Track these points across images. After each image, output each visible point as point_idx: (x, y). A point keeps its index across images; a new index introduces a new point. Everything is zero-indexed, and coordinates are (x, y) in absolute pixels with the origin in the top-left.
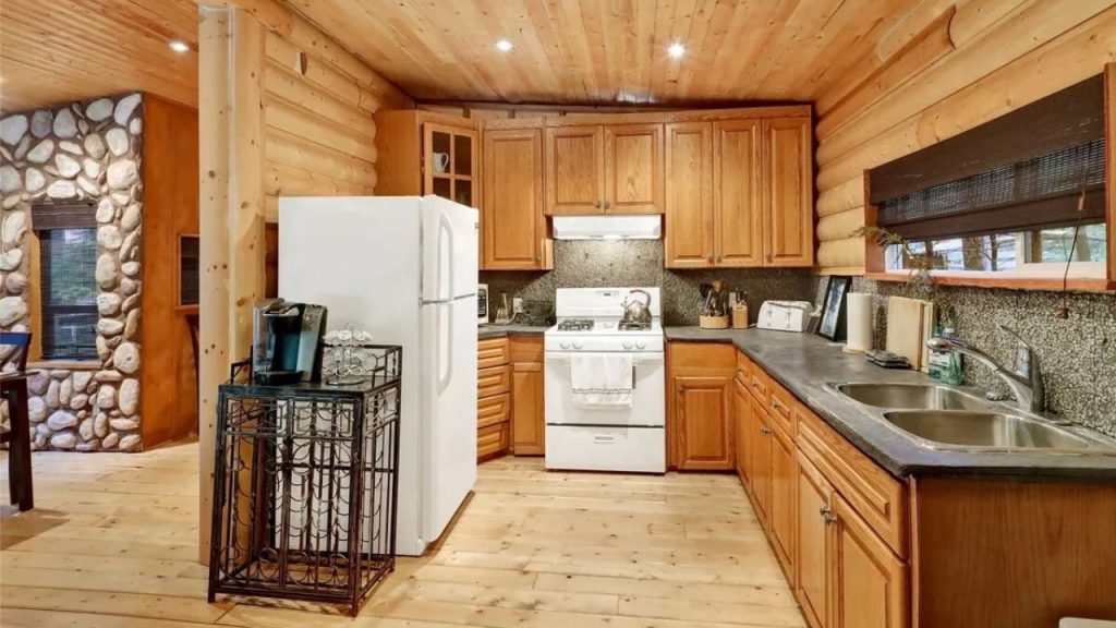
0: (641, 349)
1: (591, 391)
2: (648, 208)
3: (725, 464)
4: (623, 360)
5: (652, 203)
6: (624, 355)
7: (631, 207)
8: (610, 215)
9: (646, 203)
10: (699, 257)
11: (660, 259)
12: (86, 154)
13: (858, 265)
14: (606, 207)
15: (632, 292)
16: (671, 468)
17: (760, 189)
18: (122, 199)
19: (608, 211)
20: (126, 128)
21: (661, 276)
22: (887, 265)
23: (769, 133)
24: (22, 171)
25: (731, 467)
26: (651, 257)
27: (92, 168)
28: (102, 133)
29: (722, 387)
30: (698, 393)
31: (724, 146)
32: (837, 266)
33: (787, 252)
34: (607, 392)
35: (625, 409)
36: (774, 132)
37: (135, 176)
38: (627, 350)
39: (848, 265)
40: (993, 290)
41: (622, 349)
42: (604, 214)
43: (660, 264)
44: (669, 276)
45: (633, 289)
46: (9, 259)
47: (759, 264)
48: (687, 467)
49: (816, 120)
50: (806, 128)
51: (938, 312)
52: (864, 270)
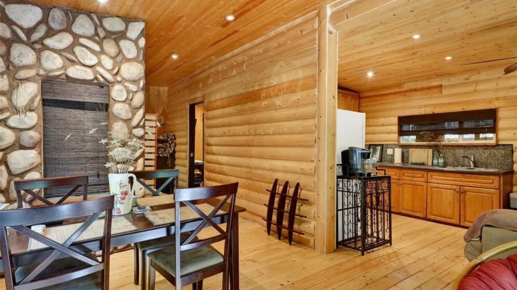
12: (103, 52)
13: (393, 141)
18: (133, 88)
20: (136, 42)
22: (402, 141)
24: (39, 52)
27: (108, 63)
28: (117, 41)
36: (352, 100)
37: (143, 74)
39: (381, 141)
46: (26, 120)
49: (360, 98)
50: (358, 100)
51: (433, 151)
52: (397, 143)
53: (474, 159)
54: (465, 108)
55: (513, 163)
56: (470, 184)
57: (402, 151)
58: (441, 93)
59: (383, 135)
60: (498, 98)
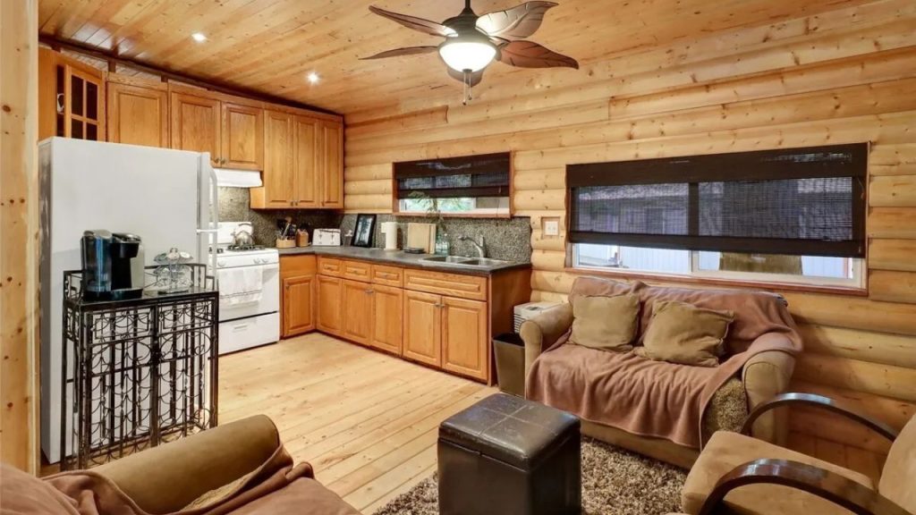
0: (265, 263)
1: (234, 295)
2: (253, 166)
3: (310, 327)
4: (256, 271)
5: (255, 163)
6: (257, 267)
7: (239, 164)
8: (225, 168)
9: (252, 162)
10: (285, 201)
11: (247, 201)
13: (388, 208)
14: (223, 162)
15: (240, 225)
16: (282, 338)
17: (318, 163)
19: (224, 166)
21: (247, 214)
22: (400, 208)
23: (323, 129)
25: (314, 328)
26: (240, 200)
29: (309, 281)
30: (297, 287)
31: (300, 132)
32: (362, 208)
33: (332, 200)
34: (245, 294)
35: (256, 303)
36: (326, 129)
38: (257, 264)
39: (374, 208)
40: (464, 219)
41: (253, 263)
42: (220, 168)
43: (247, 206)
44: (253, 214)
45: (241, 223)
47: (317, 207)
48: (290, 334)
49: (346, 126)
50: (340, 130)
51: (437, 228)
52: (390, 211)
53: (484, 242)
54: (475, 150)
55: (532, 250)
56: (453, 292)
57: (398, 226)
58: (446, 119)
59: (376, 197)
60: (514, 133)
